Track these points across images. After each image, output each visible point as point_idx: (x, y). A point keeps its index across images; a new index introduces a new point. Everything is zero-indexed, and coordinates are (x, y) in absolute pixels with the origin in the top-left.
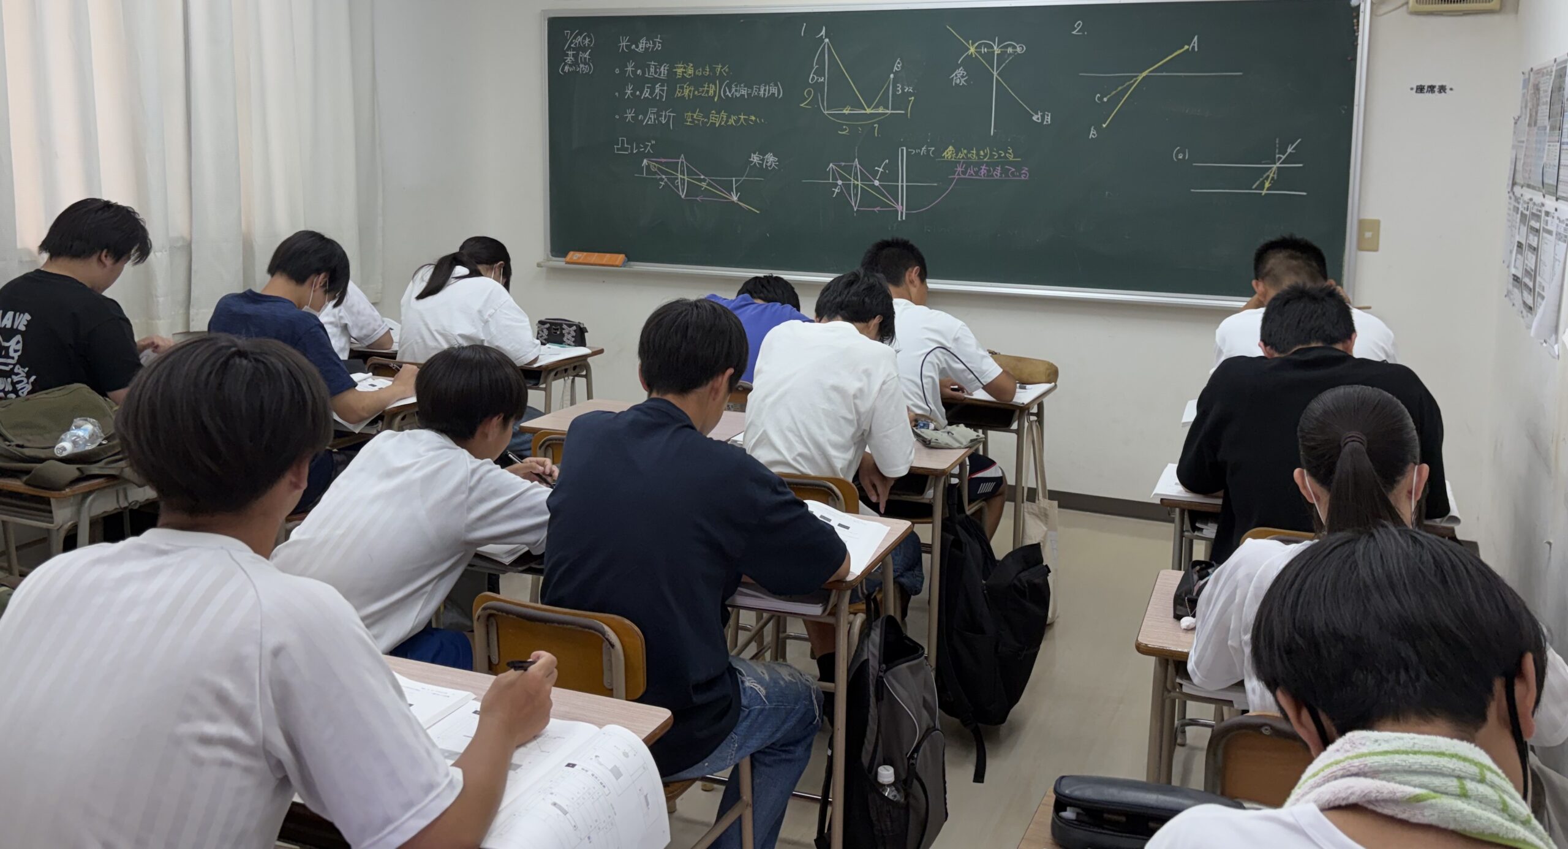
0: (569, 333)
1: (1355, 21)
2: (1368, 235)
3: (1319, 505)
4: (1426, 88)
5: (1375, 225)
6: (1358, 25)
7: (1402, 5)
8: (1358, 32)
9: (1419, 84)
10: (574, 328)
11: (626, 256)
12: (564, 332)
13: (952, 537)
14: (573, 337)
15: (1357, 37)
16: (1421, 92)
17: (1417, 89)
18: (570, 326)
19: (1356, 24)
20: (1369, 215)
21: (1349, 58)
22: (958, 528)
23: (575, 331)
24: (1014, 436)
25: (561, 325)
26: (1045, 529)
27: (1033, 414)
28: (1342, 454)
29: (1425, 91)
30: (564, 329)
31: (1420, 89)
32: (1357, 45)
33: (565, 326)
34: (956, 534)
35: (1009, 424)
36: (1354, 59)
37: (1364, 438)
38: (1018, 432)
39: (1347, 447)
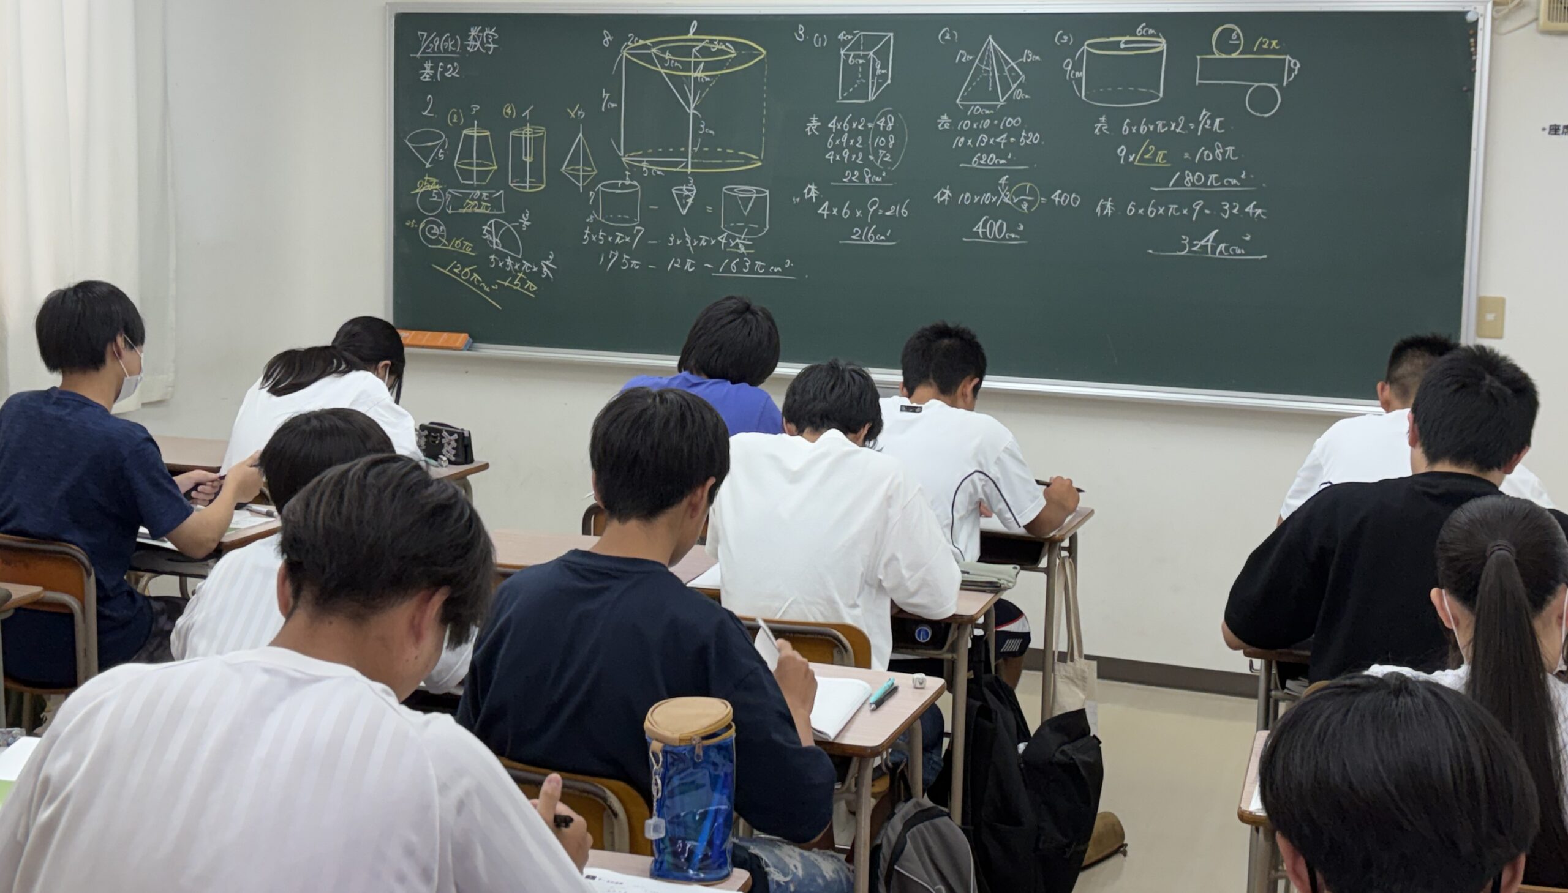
0: (449, 444)
1: (1472, 40)
2: (1490, 317)
3: (1458, 629)
4: (1561, 128)
5: (1499, 304)
6: (1476, 46)
7: (1530, 23)
8: (1476, 54)
9: (1553, 123)
10: (456, 436)
11: (470, 336)
12: (444, 441)
13: (978, 704)
14: (453, 449)
15: (1475, 61)
16: (1555, 134)
17: (1551, 129)
18: (451, 433)
19: (1473, 45)
20: (1492, 291)
21: (1465, 88)
22: (986, 691)
23: (456, 441)
24: (1043, 577)
25: (440, 431)
26: (1083, 697)
27: (1064, 549)
28: (1488, 564)
29: (1561, 132)
30: (444, 438)
31: (1554, 130)
32: (1475, 71)
33: (445, 434)
34: (985, 700)
35: (1036, 560)
36: (1471, 90)
37: (1512, 548)
38: (1048, 571)
39: (1493, 556)
